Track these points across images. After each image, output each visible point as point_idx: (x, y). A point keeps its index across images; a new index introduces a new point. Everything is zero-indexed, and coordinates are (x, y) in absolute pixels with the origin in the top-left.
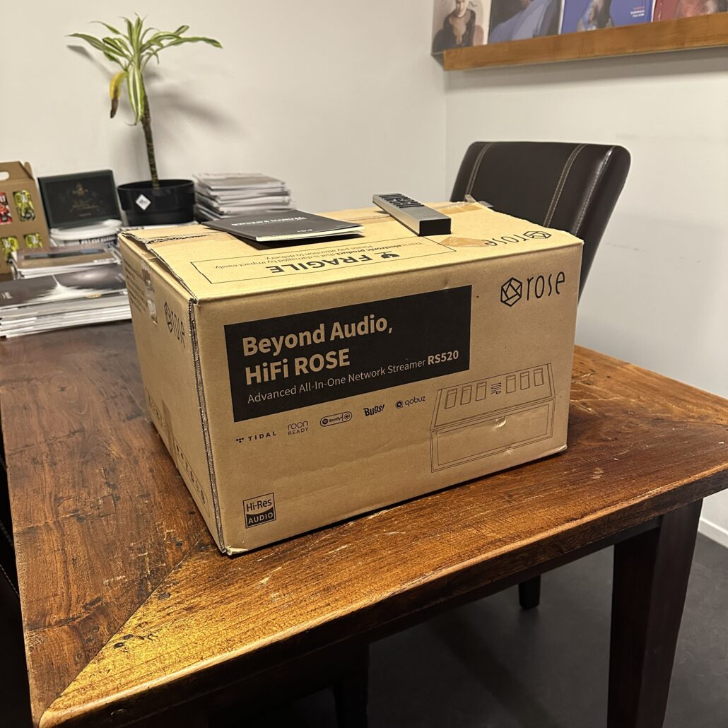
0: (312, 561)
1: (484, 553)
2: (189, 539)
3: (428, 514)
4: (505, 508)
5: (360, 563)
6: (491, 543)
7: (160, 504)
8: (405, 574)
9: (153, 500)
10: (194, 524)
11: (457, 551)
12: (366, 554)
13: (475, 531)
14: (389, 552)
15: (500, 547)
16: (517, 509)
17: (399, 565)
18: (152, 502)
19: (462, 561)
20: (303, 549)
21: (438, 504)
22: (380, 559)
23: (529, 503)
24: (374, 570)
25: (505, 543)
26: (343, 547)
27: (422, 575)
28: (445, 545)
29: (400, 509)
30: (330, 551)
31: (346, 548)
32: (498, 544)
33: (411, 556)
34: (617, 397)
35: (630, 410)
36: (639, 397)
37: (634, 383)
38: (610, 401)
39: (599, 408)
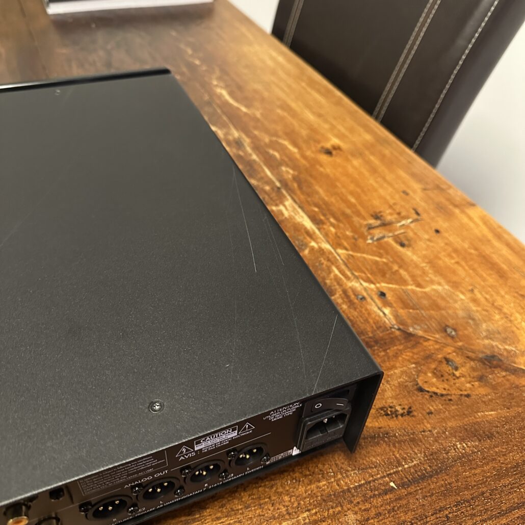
34: (439, 284)
35: (451, 322)
36: (472, 291)
37: (472, 251)
38: (425, 293)
39: (402, 312)
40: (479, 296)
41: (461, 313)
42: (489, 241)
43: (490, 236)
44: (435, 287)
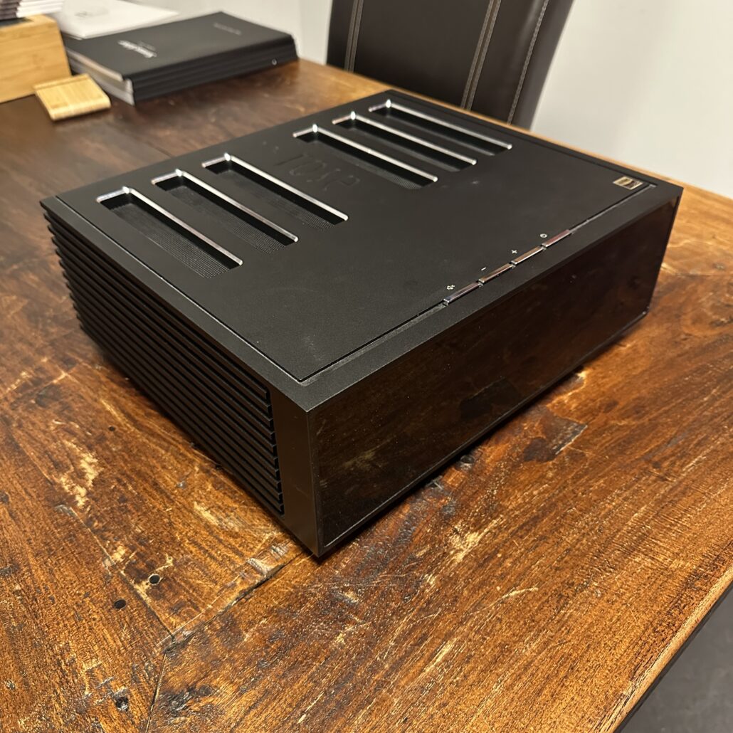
0: (406, 703)
1: (690, 613)
2: (137, 681)
3: (552, 532)
4: (664, 496)
5: (496, 690)
6: (688, 584)
7: (46, 589)
8: (588, 700)
9: (29, 581)
10: (133, 638)
11: (643, 616)
12: (495, 661)
13: (648, 562)
14: (534, 646)
15: (706, 592)
16: (684, 493)
17: (566, 677)
18: (28, 588)
19: (665, 641)
20: (373, 671)
21: (555, 505)
22: (526, 669)
23: (694, 477)
24: (530, 702)
25: (709, 581)
26: (446, 650)
27: (618, 696)
28: (617, 605)
29: (499, 527)
30: (426, 664)
31: (451, 653)
32: (698, 584)
33: (575, 648)
35: (715, 261)
36: (714, 237)
37: (693, 211)
38: (681, 247)
39: (676, 263)
40: (721, 239)
41: (718, 254)
42: (700, 202)
43: (698, 197)
44: (686, 241)
